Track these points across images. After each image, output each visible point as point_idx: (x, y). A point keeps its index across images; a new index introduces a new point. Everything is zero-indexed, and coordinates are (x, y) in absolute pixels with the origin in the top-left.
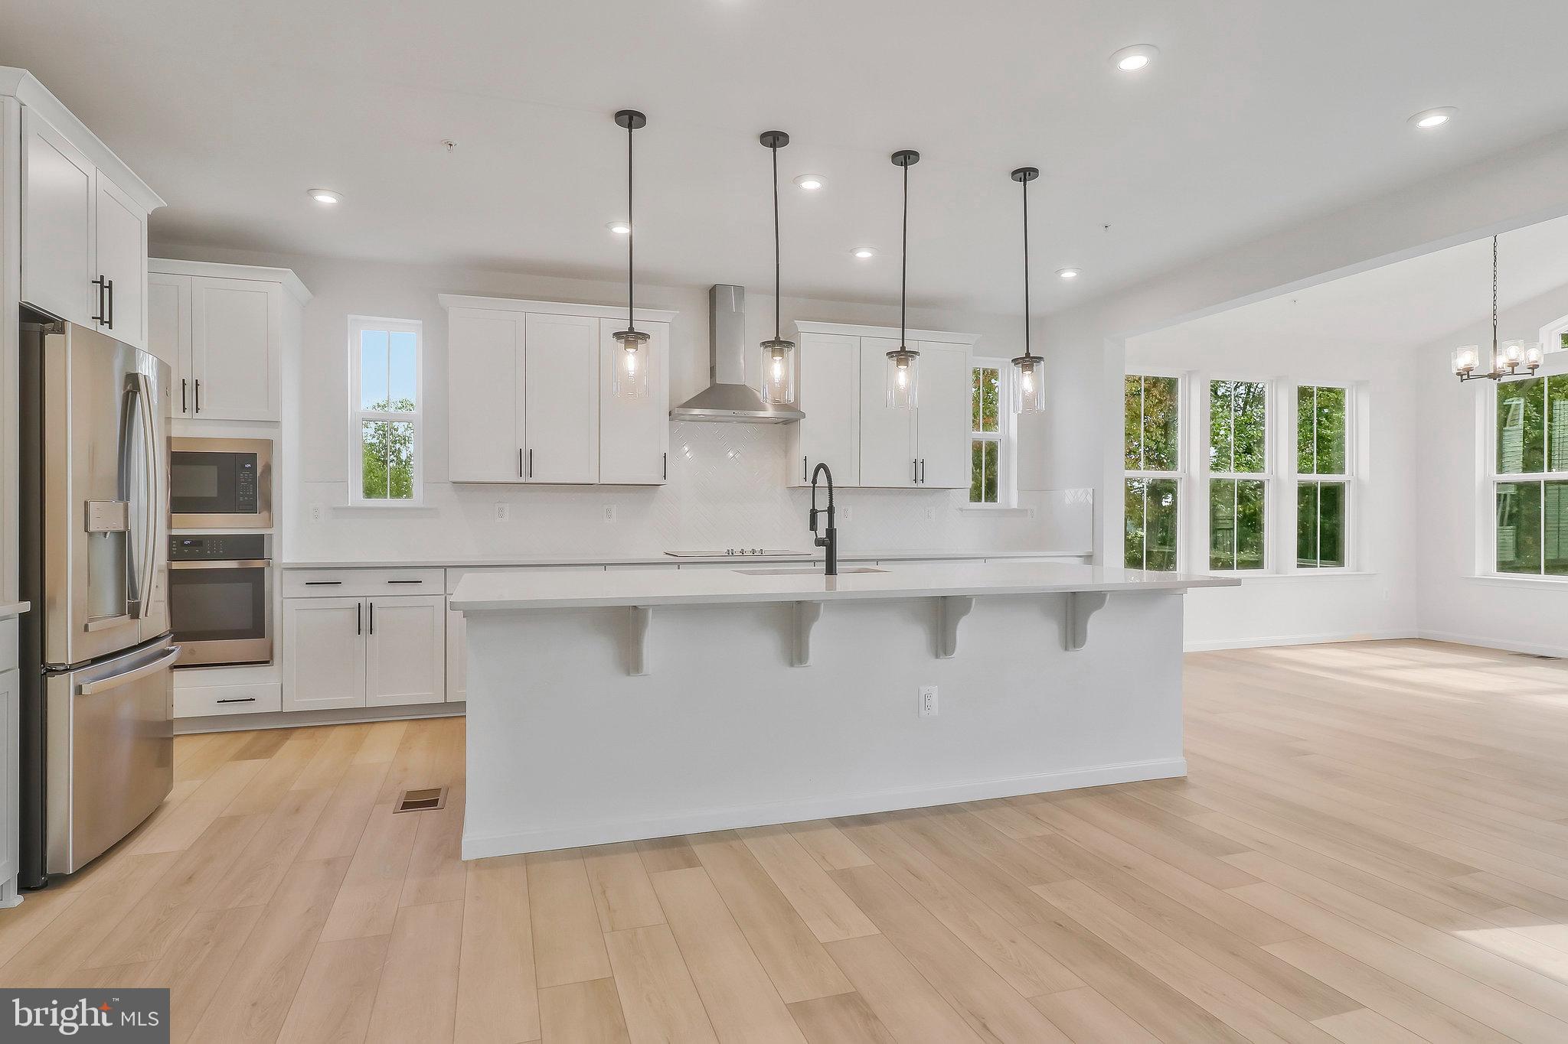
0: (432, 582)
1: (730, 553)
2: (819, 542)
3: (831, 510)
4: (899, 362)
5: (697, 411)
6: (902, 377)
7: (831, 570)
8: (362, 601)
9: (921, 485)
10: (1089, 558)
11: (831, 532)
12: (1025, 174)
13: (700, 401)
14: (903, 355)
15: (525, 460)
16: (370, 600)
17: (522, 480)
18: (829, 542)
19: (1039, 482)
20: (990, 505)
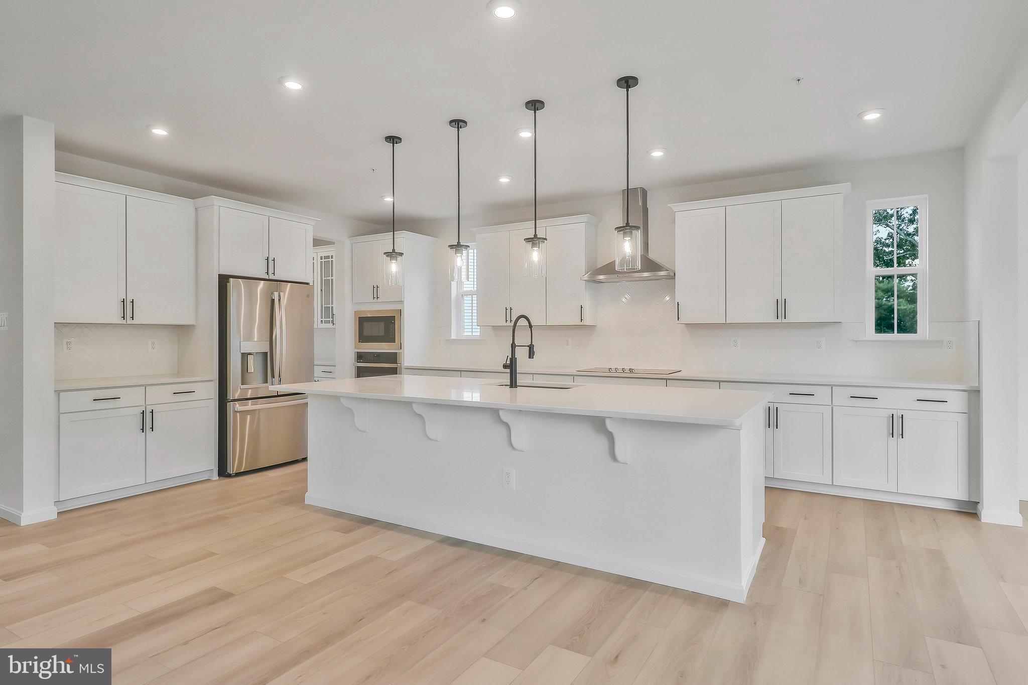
4: (534, 245)
6: (535, 255)
7: (513, 384)
12: (627, 82)
14: (534, 240)
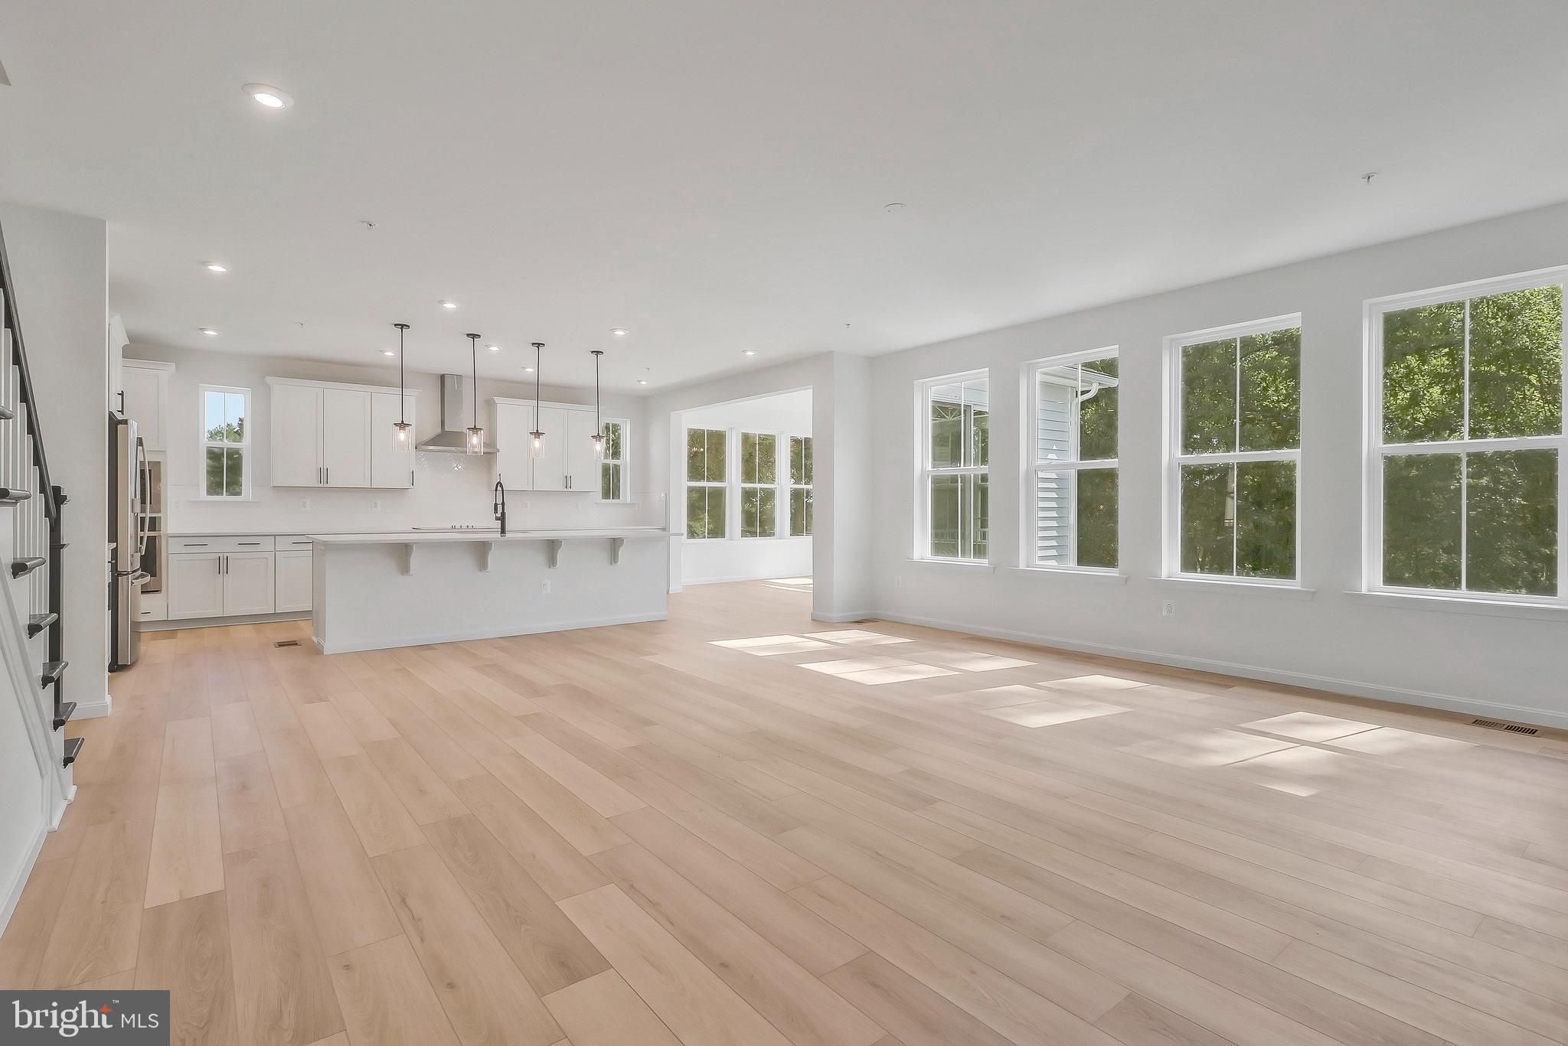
0: (267, 544)
1: (454, 527)
2: (497, 519)
3: (503, 504)
5: (431, 448)
7: (503, 531)
8: (221, 555)
9: (570, 490)
10: (664, 529)
11: (503, 514)
13: (435, 441)
15: (323, 474)
16: (226, 555)
17: (321, 485)
18: (502, 519)
19: (643, 488)
20: (616, 501)
